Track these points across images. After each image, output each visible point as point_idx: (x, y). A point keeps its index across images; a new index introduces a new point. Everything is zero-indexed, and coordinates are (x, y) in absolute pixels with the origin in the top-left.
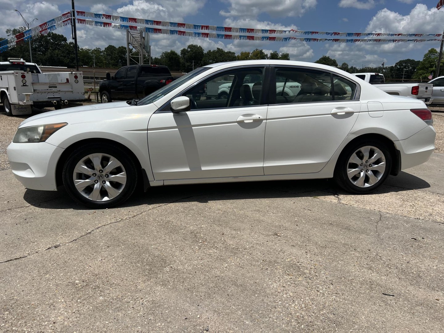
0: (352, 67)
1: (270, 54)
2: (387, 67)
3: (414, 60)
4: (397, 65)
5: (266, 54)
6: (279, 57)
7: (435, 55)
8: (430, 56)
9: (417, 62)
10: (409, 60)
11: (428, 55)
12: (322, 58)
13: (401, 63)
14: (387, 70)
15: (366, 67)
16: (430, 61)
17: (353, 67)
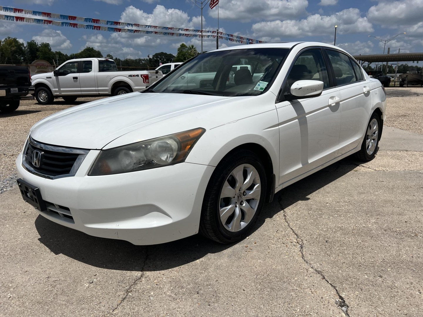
0: (116, 58)
1: (27, 43)
2: (145, 59)
3: (166, 53)
4: (154, 57)
5: (21, 43)
6: (38, 46)
7: (186, 49)
8: (182, 50)
9: (169, 54)
10: (162, 53)
11: (180, 49)
12: (86, 49)
13: (157, 56)
14: (145, 61)
15: (127, 59)
16: (183, 54)
17: (118, 58)
